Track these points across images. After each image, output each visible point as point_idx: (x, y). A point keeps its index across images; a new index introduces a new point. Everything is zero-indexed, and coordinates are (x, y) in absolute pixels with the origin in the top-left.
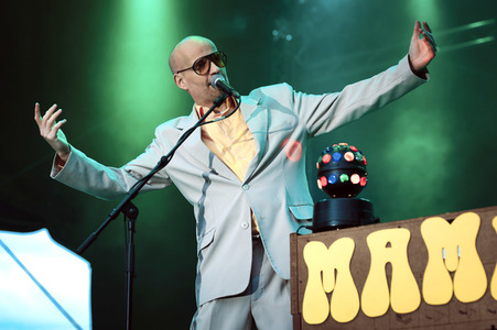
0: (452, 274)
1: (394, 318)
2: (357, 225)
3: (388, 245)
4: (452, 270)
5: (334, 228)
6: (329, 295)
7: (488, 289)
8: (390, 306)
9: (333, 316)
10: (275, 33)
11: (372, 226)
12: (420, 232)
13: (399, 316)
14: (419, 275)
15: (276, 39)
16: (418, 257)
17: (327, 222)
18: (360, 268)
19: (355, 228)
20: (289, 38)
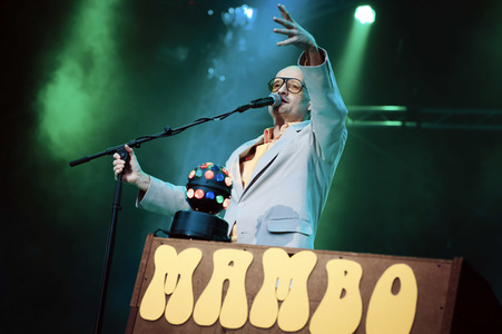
0: (280, 302)
1: (219, 331)
2: (209, 240)
3: (231, 263)
4: (281, 299)
5: (188, 238)
6: (168, 296)
7: (308, 324)
8: (218, 319)
9: (167, 316)
10: (211, 71)
11: (221, 243)
12: (261, 258)
13: (224, 329)
14: (251, 298)
15: (210, 77)
16: (254, 280)
17: (183, 231)
18: (201, 279)
19: (206, 242)
20: (222, 78)
